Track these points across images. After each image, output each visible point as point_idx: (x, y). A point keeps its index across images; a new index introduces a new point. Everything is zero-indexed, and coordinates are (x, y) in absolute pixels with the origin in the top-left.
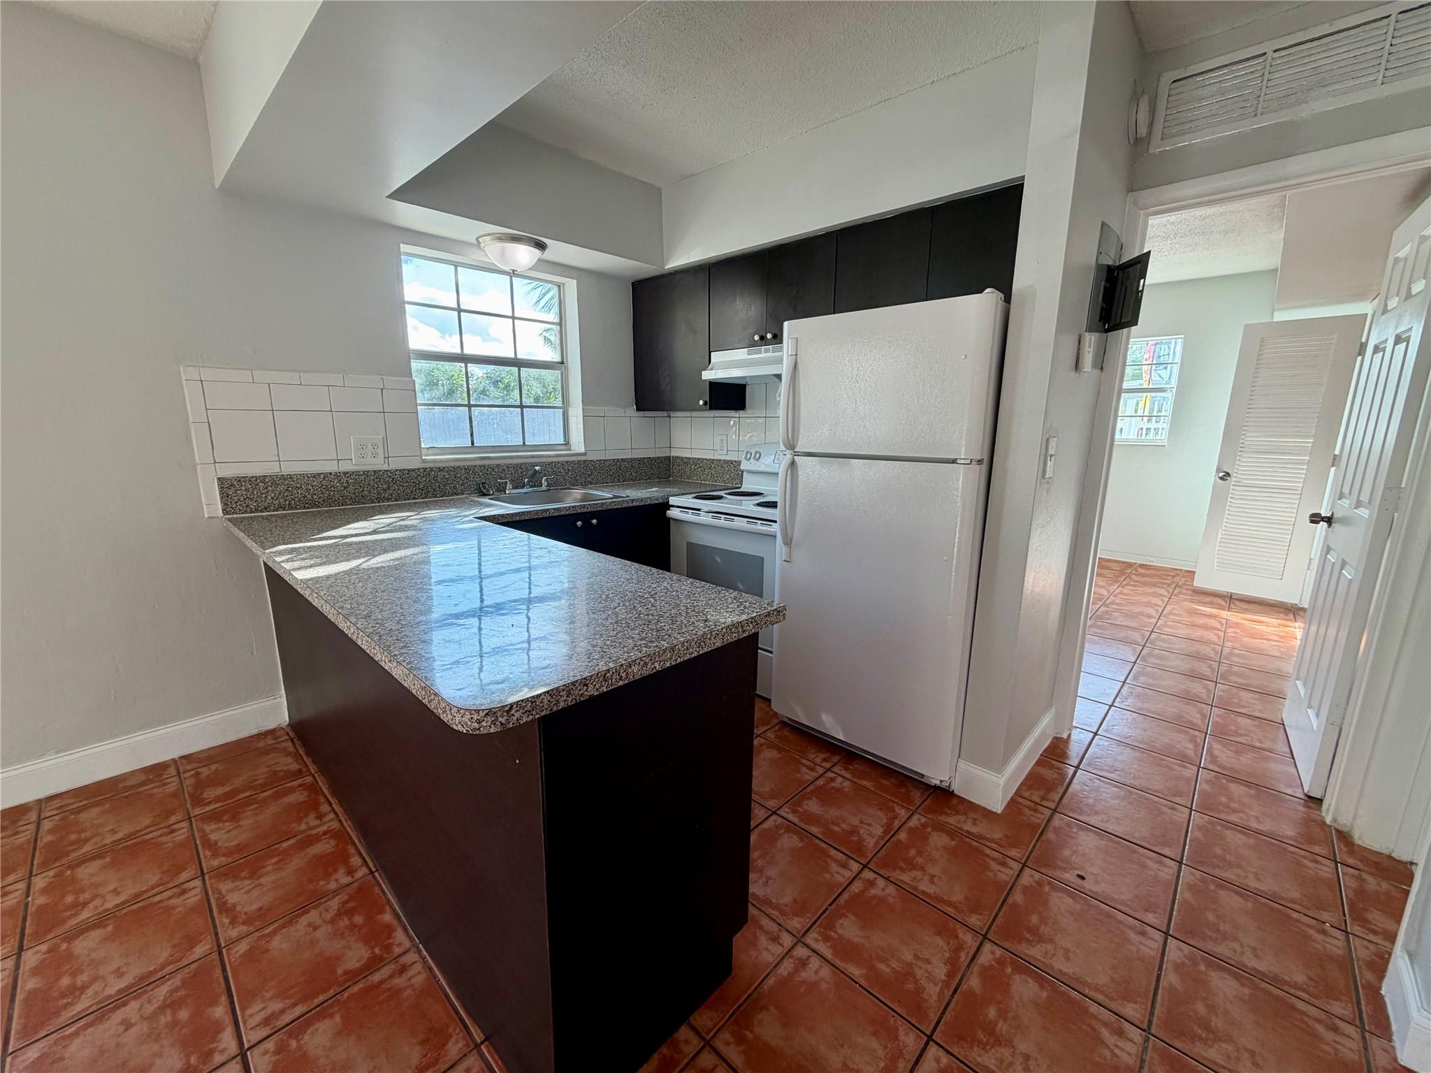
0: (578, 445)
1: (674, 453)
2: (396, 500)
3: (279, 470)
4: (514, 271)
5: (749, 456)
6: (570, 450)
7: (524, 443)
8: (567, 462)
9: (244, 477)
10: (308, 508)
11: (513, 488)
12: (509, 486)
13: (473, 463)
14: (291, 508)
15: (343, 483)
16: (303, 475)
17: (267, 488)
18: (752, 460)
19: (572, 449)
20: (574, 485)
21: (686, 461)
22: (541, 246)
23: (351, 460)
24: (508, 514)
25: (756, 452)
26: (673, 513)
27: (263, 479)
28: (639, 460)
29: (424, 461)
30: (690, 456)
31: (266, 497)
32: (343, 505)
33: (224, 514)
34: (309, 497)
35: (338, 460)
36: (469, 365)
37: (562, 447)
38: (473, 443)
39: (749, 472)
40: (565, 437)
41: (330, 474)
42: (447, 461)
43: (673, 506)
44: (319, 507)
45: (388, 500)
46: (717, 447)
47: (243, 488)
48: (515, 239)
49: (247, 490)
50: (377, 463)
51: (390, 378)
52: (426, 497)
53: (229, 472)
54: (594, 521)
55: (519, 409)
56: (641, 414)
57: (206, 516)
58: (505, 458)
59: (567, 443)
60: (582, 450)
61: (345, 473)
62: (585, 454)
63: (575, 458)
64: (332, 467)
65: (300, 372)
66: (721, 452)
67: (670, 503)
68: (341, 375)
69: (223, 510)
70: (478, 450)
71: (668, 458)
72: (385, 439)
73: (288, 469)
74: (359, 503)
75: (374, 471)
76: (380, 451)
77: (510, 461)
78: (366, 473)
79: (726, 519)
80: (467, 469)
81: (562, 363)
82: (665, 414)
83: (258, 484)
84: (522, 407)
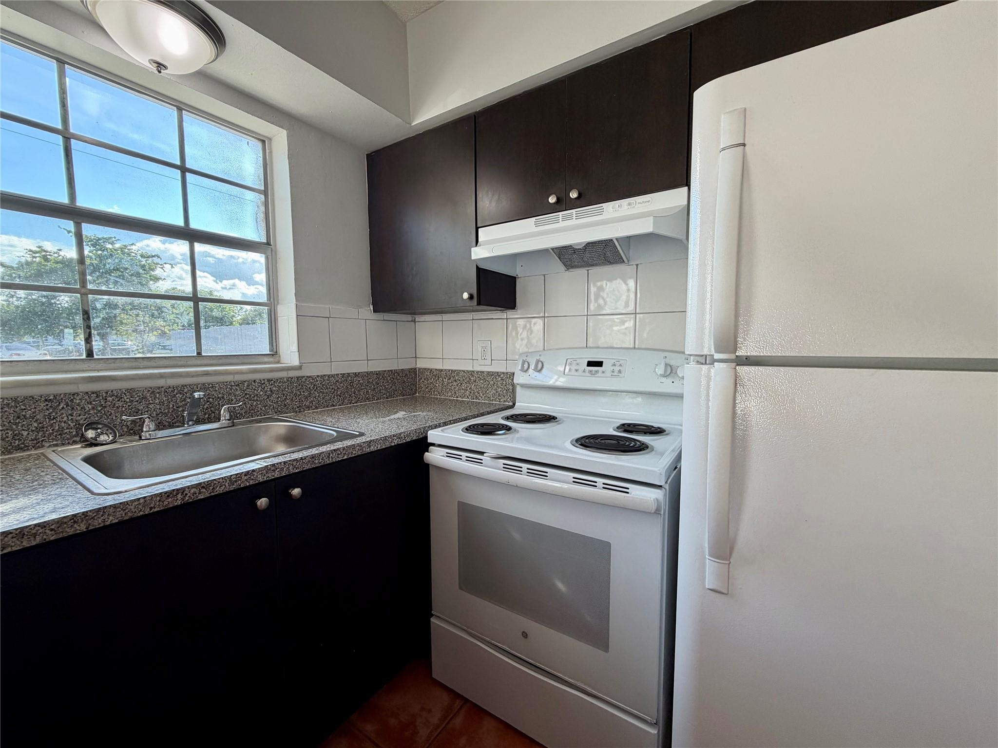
0: (290, 355)
1: (421, 364)
5: (526, 366)
6: (278, 362)
7: (199, 353)
8: (269, 380)
18: (531, 370)
19: (282, 361)
20: (281, 412)
21: (437, 374)
25: (538, 361)
26: (434, 456)
28: (378, 373)
30: (442, 368)
36: (84, 225)
37: (266, 359)
39: (523, 386)
40: (271, 343)
43: (433, 445)
46: (478, 355)
54: (296, 492)
55: (191, 304)
56: (380, 316)
59: (275, 353)
60: (296, 362)
63: (284, 374)
66: (482, 362)
67: (429, 441)
71: (414, 371)
77: (161, 382)
79: (530, 473)
81: (268, 244)
82: (409, 317)
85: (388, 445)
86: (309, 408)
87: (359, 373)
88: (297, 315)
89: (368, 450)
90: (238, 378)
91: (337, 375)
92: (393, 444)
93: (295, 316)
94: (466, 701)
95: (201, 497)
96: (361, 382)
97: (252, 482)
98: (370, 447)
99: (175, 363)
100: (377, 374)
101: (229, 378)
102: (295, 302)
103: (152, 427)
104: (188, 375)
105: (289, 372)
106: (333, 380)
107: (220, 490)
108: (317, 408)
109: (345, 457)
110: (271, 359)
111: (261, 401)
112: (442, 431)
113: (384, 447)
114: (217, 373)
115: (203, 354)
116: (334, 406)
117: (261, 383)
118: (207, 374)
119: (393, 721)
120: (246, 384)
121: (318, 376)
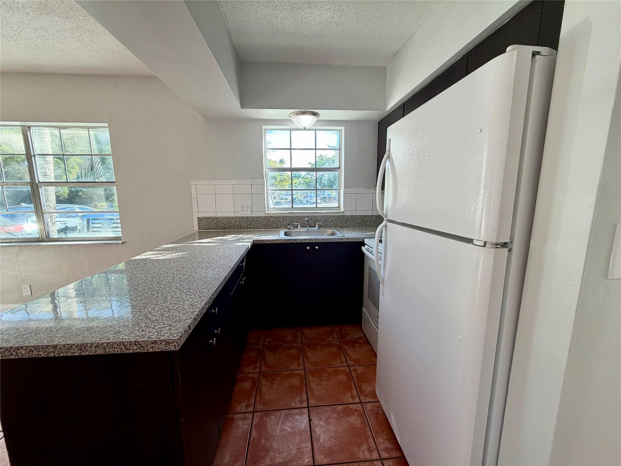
2: (254, 229)
3: (216, 215)
4: (304, 128)
8: (332, 216)
9: (205, 217)
10: (223, 230)
11: (301, 227)
12: (299, 226)
13: (286, 215)
14: (218, 229)
15: (235, 221)
16: (222, 217)
17: (211, 221)
22: (314, 114)
23: (239, 212)
24: (270, 240)
27: (210, 218)
29: (266, 213)
31: (211, 225)
32: (234, 229)
33: (198, 230)
34: (224, 225)
35: (235, 212)
38: (292, 206)
41: (231, 217)
42: (275, 214)
44: (226, 229)
45: (251, 228)
47: (204, 221)
48: (303, 113)
49: (205, 222)
50: (247, 214)
51: (255, 180)
52: (265, 228)
53: (201, 215)
57: (195, 230)
58: (301, 213)
61: (236, 217)
62: (344, 212)
64: (232, 215)
65: (224, 180)
68: (238, 180)
69: (198, 228)
70: (294, 209)
72: (252, 205)
73: (219, 215)
74: (240, 229)
75: (246, 217)
76: (249, 209)
78: (243, 217)
80: (283, 217)
83: (208, 220)
84: (316, 190)
85: (349, 241)
86: (345, 227)
87: (367, 215)
88: (344, 194)
89: (341, 241)
90: (323, 215)
91: (358, 216)
92: (351, 241)
93: (343, 193)
94: (367, 339)
95: (295, 242)
96: (368, 219)
97: (306, 242)
98: (341, 240)
99: (310, 209)
100: (376, 216)
101: (321, 215)
102: (344, 189)
103: (300, 226)
104: (310, 213)
105: (340, 214)
106: (356, 218)
107: (298, 242)
108: (348, 227)
109: (332, 241)
110: (338, 209)
111: (329, 223)
112: (369, 240)
113: (347, 241)
114: (317, 213)
115: (318, 207)
116: (355, 227)
117: (330, 217)
118: (315, 213)
119: (344, 331)
120: (325, 217)
121: (350, 216)
